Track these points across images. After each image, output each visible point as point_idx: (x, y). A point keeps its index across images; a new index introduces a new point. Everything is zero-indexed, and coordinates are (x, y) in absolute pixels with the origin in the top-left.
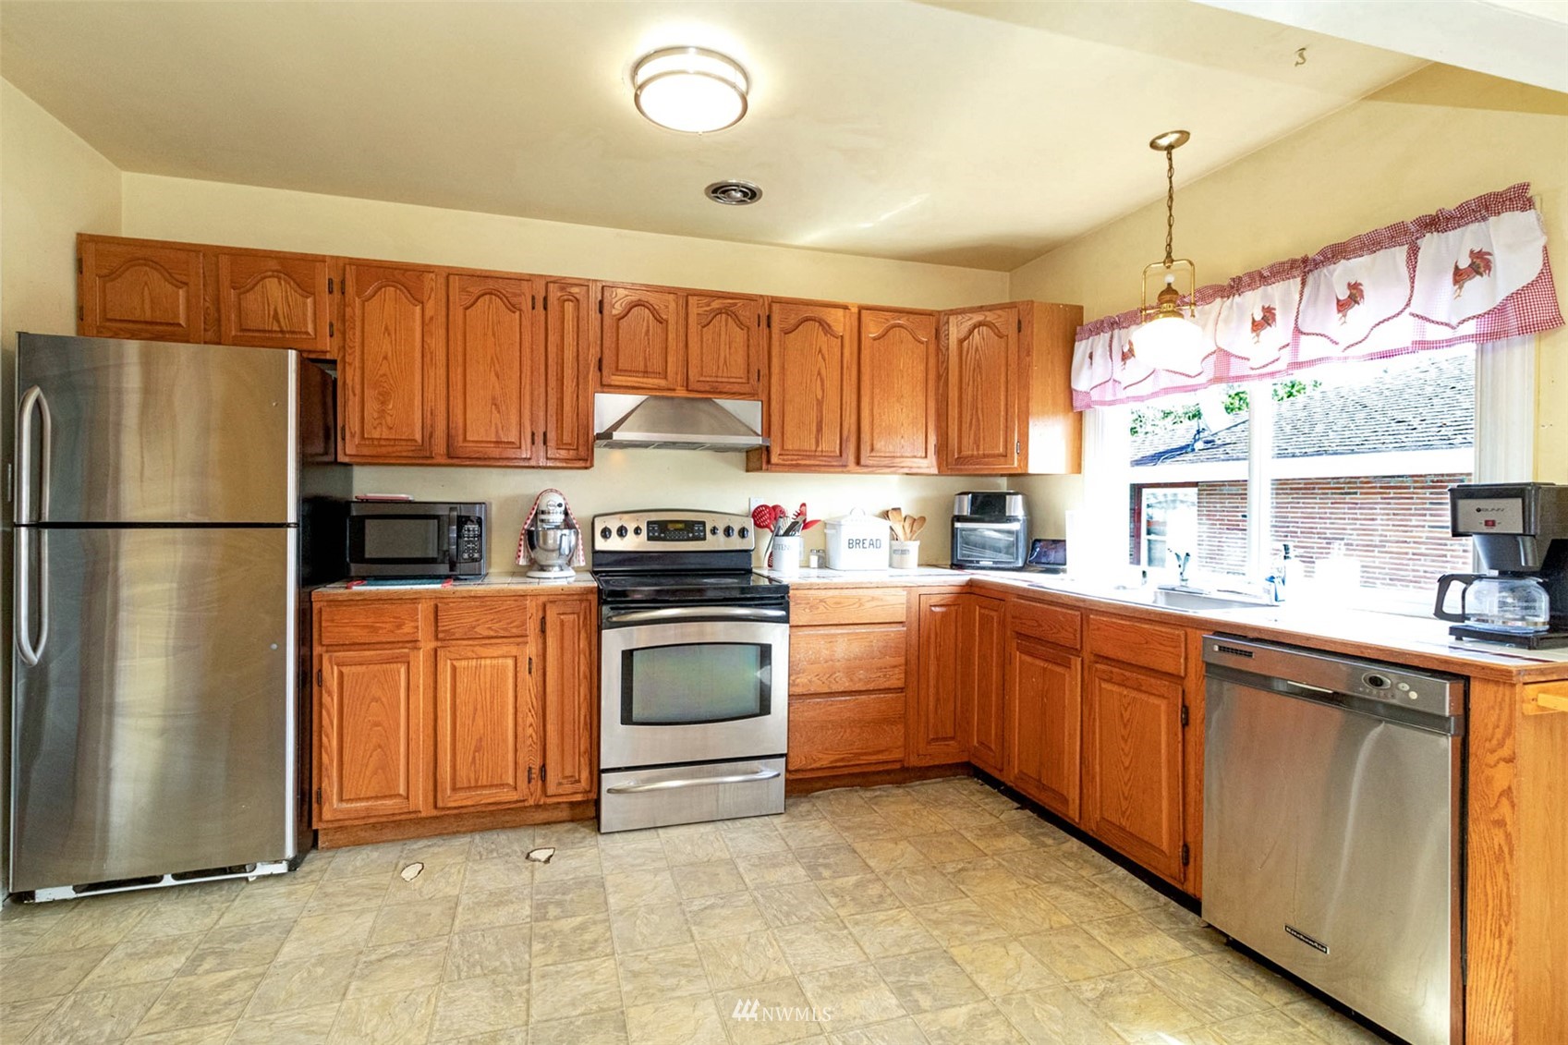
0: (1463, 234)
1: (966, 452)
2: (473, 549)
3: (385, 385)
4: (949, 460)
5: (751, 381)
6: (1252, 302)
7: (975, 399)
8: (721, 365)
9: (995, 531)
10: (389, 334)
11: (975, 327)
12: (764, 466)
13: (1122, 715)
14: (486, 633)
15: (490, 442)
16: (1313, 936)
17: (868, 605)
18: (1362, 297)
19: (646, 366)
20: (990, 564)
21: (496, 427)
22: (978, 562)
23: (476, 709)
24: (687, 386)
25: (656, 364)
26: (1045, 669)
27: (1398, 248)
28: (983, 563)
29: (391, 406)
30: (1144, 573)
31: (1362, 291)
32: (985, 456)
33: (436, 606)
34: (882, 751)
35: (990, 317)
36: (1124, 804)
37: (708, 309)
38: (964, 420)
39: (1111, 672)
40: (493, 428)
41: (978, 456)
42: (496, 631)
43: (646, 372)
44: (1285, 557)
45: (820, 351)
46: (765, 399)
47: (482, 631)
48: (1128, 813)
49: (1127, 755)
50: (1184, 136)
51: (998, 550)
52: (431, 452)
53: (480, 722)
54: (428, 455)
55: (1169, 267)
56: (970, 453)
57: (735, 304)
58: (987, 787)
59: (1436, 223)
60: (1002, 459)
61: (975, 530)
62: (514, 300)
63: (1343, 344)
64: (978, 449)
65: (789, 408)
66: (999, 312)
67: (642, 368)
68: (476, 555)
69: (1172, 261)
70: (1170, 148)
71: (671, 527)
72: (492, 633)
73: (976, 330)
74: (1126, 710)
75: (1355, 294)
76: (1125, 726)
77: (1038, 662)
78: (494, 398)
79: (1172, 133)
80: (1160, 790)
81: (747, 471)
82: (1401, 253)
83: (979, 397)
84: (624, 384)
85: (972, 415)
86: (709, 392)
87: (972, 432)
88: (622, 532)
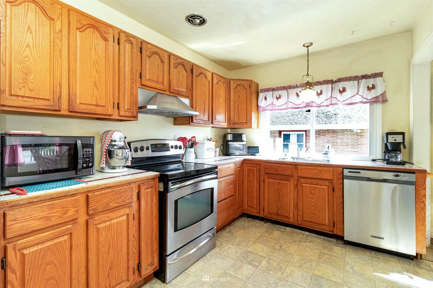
0: (370, 80)
1: (235, 122)
2: (89, 161)
3: (28, 63)
4: (231, 123)
5: (188, 92)
6: (318, 88)
7: (238, 106)
8: (180, 84)
9: (240, 144)
10: (31, 32)
11: (238, 85)
12: (191, 123)
13: (311, 192)
14: (115, 205)
15: (93, 105)
16: (379, 236)
17: (228, 169)
18: (346, 91)
19: (157, 80)
20: (238, 154)
21: (96, 97)
22: (235, 153)
23: (109, 248)
24: (170, 91)
25: (160, 80)
26: (279, 183)
27: (355, 81)
28: (236, 154)
29: (32, 77)
30: (286, 154)
31: (346, 89)
32: (241, 123)
33: (88, 196)
34: (230, 216)
35: (243, 82)
36: (312, 215)
37: (177, 62)
38: (235, 112)
39: (307, 181)
40: (95, 98)
41: (239, 123)
42: (119, 203)
43: (157, 82)
44: (328, 149)
45: (205, 85)
46: (191, 99)
47: (113, 205)
48: (313, 217)
49: (313, 202)
50: (312, 44)
51: (240, 150)
52: (59, 107)
53: (111, 253)
54: (57, 109)
55: (308, 77)
56: (237, 122)
57: (184, 62)
58: (250, 219)
59: (365, 77)
60: (246, 124)
61: (233, 144)
62: (106, 35)
63: (341, 101)
64: (239, 121)
65: (198, 103)
66: (245, 82)
67: (156, 80)
68: (90, 165)
69: (309, 75)
70: (308, 47)
71: (158, 146)
72: (117, 205)
73: (238, 86)
74: (312, 190)
75: (344, 90)
76: (312, 195)
77: (276, 181)
78: (95, 83)
79: (309, 43)
80: (325, 210)
81: (174, 125)
82: (356, 82)
83: (239, 106)
84: (150, 86)
85: (237, 111)
86: (176, 94)
87: (237, 116)
88: (142, 149)
